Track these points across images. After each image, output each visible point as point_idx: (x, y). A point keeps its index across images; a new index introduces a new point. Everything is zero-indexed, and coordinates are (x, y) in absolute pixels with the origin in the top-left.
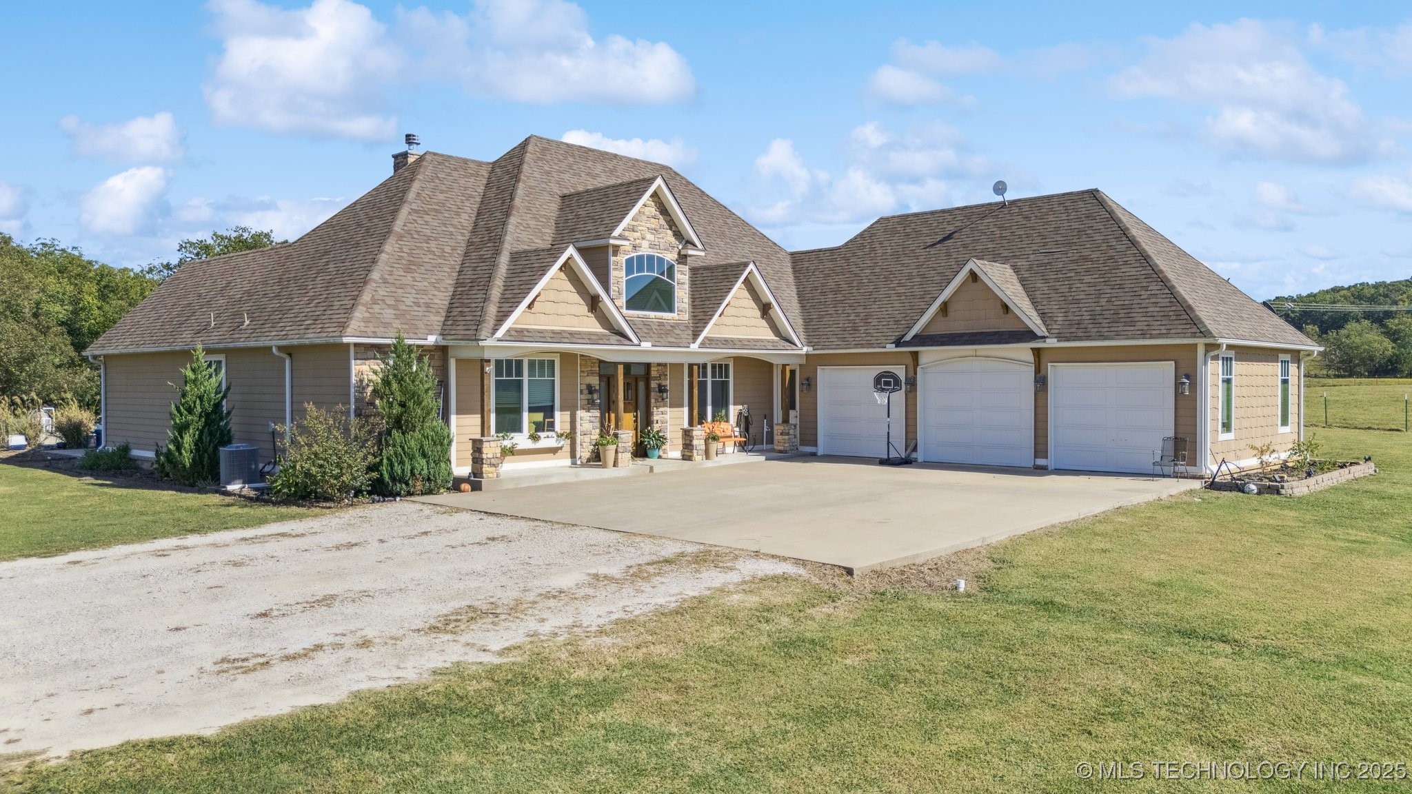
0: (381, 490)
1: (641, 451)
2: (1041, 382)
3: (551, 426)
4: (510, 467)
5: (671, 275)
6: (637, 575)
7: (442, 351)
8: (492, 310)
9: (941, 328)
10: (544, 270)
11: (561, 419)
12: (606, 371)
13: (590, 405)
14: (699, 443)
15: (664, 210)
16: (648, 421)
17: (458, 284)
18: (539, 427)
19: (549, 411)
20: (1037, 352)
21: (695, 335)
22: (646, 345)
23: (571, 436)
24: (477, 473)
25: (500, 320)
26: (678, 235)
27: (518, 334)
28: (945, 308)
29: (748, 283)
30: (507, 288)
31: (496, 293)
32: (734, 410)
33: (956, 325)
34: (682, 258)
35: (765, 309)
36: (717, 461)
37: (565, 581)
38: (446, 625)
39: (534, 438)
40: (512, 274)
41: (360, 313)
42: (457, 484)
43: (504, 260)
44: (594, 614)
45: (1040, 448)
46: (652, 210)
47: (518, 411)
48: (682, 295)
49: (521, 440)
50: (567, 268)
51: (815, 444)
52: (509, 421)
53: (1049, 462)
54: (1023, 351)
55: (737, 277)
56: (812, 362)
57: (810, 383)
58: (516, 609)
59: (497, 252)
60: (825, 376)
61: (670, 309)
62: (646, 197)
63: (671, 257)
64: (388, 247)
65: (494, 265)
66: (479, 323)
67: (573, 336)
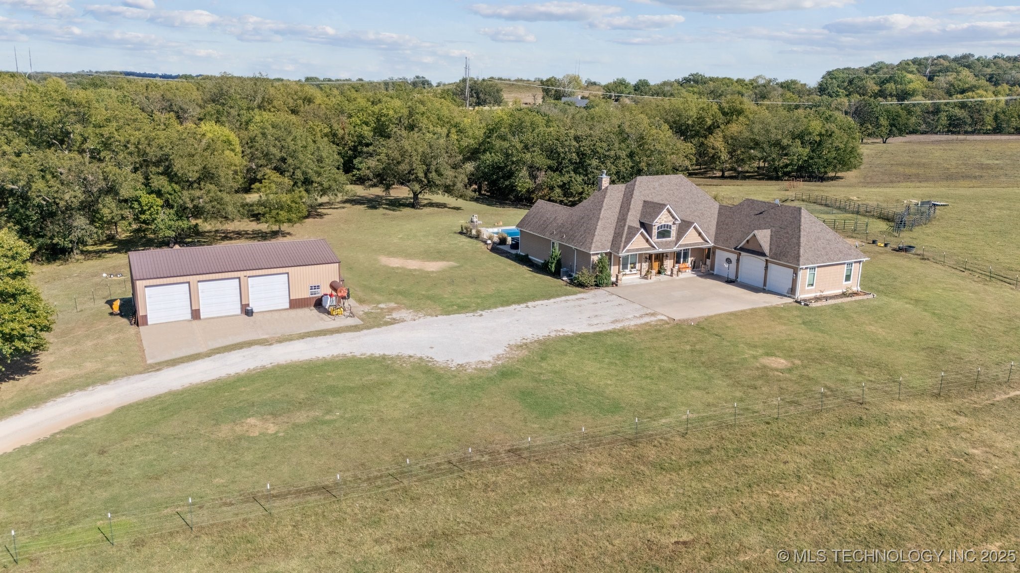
0: (597, 285)
1: (659, 273)
2: (766, 267)
3: (635, 268)
4: (624, 278)
5: (670, 228)
6: (641, 317)
7: (610, 253)
8: (622, 245)
9: (746, 247)
10: (635, 235)
11: (638, 266)
12: (650, 256)
13: (646, 261)
14: (675, 272)
15: (669, 212)
16: (662, 264)
17: (615, 233)
18: (632, 268)
19: (634, 264)
20: (767, 260)
21: (676, 244)
22: (661, 250)
23: (640, 271)
24: (617, 282)
25: (625, 247)
26: (673, 217)
27: (628, 251)
28: (748, 241)
29: (695, 228)
30: (626, 238)
31: (623, 239)
32: (690, 259)
33: (750, 247)
34: (674, 224)
35: (700, 234)
36: (681, 276)
37: (630, 317)
38: (613, 322)
39: (631, 271)
40: (629, 233)
41: (593, 245)
42: (613, 283)
43: (626, 228)
44: (632, 323)
45: (765, 285)
46: (667, 213)
47: (627, 264)
48: (674, 233)
49: (627, 271)
50: (642, 234)
51: (713, 270)
52: (625, 267)
53: (767, 288)
54: (764, 258)
55: (690, 227)
56: (715, 248)
57: (714, 253)
58: (622, 321)
59: (625, 225)
60: (718, 251)
61: (669, 236)
62: (665, 210)
63: (670, 223)
64: (599, 224)
65: (624, 230)
66: (619, 248)
67: (641, 249)
